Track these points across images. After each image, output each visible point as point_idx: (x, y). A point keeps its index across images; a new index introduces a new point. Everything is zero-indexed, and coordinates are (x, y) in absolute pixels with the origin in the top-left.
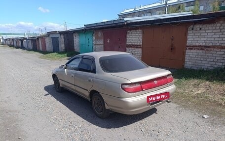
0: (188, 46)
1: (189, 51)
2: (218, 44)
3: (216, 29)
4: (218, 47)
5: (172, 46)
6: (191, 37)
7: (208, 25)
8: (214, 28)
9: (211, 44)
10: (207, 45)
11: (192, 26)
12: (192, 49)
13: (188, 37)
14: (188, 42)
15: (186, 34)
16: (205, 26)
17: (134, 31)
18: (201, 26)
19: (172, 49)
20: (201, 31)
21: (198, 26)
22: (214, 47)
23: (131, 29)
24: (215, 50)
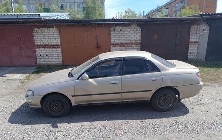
0: (112, 44)
1: (113, 48)
2: (134, 42)
3: (131, 31)
4: (135, 44)
5: (97, 45)
6: (114, 36)
7: (126, 28)
8: (130, 30)
9: (129, 42)
10: (127, 42)
11: (113, 28)
12: (116, 46)
13: (111, 36)
14: (111, 40)
15: (109, 35)
16: (124, 28)
17: (46, 29)
18: (121, 28)
19: (98, 47)
20: (121, 32)
21: (118, 28)
22: (132, 44)
23: (39, 27)
24: (133, 46)
